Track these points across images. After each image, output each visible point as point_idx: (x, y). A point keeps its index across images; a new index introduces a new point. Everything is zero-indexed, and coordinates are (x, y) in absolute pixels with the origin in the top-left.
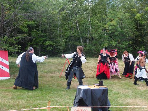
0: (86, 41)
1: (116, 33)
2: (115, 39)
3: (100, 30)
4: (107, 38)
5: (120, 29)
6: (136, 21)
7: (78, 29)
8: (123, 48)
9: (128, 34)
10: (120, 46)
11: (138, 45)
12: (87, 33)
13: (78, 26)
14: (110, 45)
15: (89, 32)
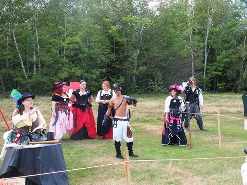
0: (31, 69)
1: (81, 56)
2: (80, 65)
3: (55, 51)
4: (66, 64)
5: (87, 50)
6: (111, 38)
7: (17, 48)
8: (92, 80)
9: (100, 58)
10: (89, 76)
11: (114, 75)
12: (33, 54)
13: (15, 42)
14: (72, 76)
15: (37, 53)
